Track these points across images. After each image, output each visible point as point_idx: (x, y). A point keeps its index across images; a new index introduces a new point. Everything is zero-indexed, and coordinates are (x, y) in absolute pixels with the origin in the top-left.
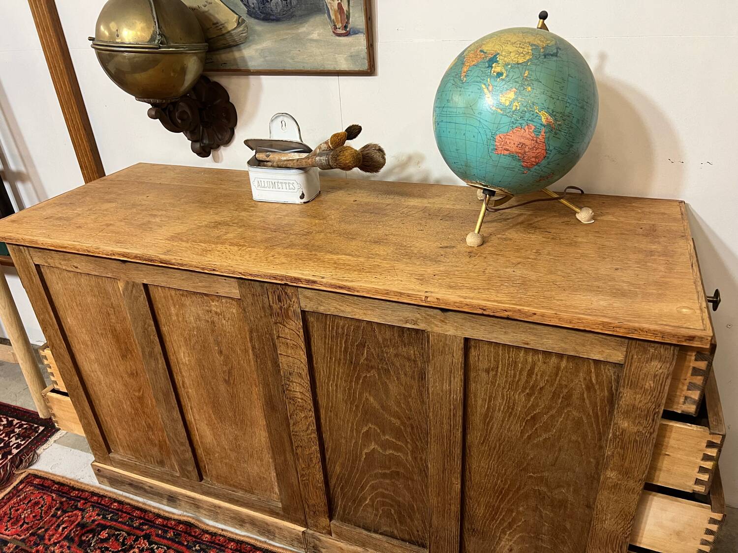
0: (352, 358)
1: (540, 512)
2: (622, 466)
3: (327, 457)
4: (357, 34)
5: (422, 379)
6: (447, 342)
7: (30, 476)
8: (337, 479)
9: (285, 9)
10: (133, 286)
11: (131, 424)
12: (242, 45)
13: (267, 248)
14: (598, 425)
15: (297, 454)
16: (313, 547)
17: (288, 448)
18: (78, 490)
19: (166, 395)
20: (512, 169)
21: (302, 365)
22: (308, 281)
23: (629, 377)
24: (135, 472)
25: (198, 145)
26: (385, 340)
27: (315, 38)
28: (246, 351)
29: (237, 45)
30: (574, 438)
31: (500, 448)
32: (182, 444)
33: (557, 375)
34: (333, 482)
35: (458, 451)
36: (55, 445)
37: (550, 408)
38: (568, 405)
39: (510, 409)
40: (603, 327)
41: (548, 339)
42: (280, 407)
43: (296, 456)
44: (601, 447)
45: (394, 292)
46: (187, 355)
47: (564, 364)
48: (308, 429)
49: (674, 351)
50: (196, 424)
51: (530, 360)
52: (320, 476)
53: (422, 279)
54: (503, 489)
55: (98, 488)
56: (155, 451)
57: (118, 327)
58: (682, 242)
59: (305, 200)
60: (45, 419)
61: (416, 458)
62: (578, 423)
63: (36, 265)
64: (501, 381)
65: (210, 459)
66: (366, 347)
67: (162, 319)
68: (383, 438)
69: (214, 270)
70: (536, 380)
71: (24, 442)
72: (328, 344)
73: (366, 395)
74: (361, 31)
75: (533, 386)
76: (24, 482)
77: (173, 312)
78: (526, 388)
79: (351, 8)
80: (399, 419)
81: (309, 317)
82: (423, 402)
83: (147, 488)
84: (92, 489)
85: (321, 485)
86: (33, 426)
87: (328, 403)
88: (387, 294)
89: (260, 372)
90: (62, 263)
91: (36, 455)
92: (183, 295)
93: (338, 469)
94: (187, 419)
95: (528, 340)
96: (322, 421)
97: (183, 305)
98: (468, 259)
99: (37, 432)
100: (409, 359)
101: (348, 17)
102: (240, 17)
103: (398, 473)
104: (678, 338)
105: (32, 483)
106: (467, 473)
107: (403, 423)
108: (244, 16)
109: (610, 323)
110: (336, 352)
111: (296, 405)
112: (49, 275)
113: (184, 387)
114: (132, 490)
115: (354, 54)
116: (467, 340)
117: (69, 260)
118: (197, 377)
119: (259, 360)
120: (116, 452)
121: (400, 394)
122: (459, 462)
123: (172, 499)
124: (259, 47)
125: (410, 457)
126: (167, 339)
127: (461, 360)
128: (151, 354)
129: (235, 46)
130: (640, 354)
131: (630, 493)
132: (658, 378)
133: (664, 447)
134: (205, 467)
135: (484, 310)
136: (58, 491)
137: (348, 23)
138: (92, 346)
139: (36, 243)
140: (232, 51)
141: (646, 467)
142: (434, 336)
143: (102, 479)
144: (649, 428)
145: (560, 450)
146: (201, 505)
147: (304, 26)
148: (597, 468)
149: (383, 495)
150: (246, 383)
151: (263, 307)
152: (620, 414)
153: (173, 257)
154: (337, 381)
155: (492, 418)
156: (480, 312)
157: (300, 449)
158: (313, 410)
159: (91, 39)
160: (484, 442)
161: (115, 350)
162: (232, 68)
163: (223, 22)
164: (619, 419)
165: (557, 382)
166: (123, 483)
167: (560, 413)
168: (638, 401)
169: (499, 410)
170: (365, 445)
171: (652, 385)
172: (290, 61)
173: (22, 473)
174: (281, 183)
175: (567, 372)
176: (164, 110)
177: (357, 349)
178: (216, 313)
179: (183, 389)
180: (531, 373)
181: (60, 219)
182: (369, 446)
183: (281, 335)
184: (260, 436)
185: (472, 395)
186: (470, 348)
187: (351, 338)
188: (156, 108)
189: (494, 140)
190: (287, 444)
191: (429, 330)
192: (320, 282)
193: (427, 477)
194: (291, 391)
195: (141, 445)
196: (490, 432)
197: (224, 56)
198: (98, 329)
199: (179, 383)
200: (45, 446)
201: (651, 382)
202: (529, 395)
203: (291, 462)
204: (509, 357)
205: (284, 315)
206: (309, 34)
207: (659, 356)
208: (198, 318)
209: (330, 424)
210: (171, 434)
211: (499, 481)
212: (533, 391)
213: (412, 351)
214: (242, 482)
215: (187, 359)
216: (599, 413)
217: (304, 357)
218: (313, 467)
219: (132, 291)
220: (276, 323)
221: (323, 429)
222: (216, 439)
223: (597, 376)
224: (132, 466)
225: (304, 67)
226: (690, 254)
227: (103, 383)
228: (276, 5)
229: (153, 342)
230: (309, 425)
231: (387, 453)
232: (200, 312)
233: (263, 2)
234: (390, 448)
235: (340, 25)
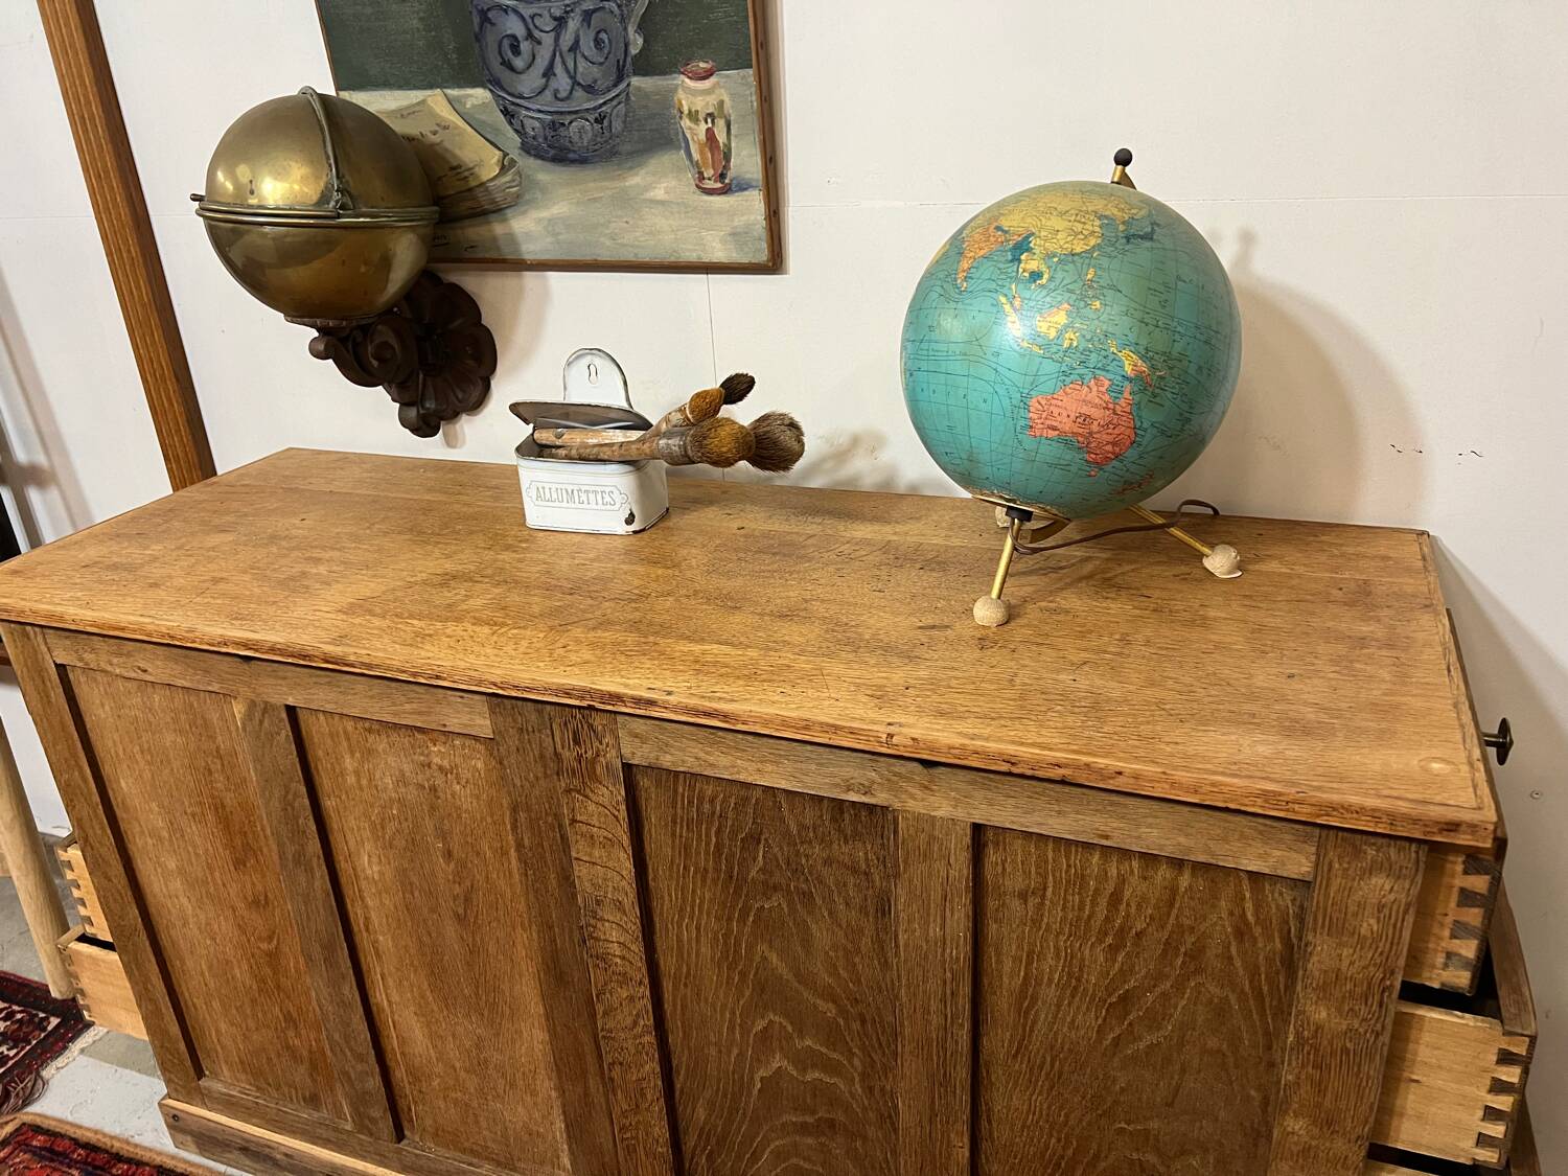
0: (732, 868)
2: (1319, 1105)
3: (678, 1086)
4: (746, 189)
5: (884, 914)
6: (936, 833)
7: (25, 1129)
8: (700, 1136)
9: (599, 139)
10: (265, 711)
11: (248, 1012)
12: (508, 211)
13: (552, 628)
14: (1263, 1014)
15: (612, 1080)
17: (592, 1068)
18: (129, 1161)
19: (329, 948)
20: (1066, 467)
21: (624, 883)
22: (638, 701)
23: (1325, 910)
24: (254, 1120)
25: (412, 413)
26: (802, 827)
27: (659, 198)
28: (504, 853)
29: (499, 210)
30: (1212, 1043)
31: (1052, 1066)
32: (360, 1058)
33: (1171, 905)
34: (690, 1142)
35: (962, 1074)
36: (83, 1059)
37: (1159, 977)
38: (1198, 971)
39: (1073, 982)
40: (1266, 801)
41: (1150, 826)
42: (576, 975)
43: (609, 1084)
44: (1272, 1065)
45: (821, 724)
46: (375, 860)
47: (1185, 880)
48: (635, 1023)
49: (1417, 853)
50: (392, 1012)
51: (1113, 872)
52: (661, 1130)
53: (880, 696)
54: (1062, 1157)
55: (173, 1157)
56: (300, 1074)
57: (230, 799)
58: (1426, 619)
59: (635, 527)
60: (64, 1001)
61: (871, 1089)
62: (1221, 1011)
63: (56, 664)
64: (1054, 916)
65: (420, 1092)
66: (763, 842)
67: (325, 783)
68: (799, 1044)
69: (438, 677)
70: (1128, 915)
71: (15, 1051)
72: (681, 836)
73: (761, 948)
74: (754, 184)
75: (1122, 929)
76: (9, 1143)
77: (349, 767)
78: (1106, 934)
79: (732, 138)
80: (834, 1002)
81: (639, 777)
82: (885, 965)
83: (278, 1157)
84: (158, 1160)
85: (665, 1149)
86: (37, 1015)
87: (679, 968)
88: (806, 728)
89: (531, 896)
90: (115, 661)
91: (40, 1082)
92: (370, 731)
93: (701, 1113)
94: (372, 1001)
95: (1108, 829)
96: (666, 1006)
97: (370, 752)
98: (977, 654)
99: (44, 1029)
100: (855, 871)
101: (727, 157)
102: (506, 155)
103: (831, 1124)
104: (1425, 825)
105: (27, 1145)
106: (984, 1124)
107: (842, 1011)
108: (515, 153)
109: (1280, 794)
110: (698, 853)
111: (610, 972)
112: (85, 688)
113: (367, 930)
114: (248, 1162)
115: (738, 230)
116: (978, 829)
117: (129, 655)
118: (396, 907)
119: (530, 873)
120: (215, 1075)
121: (835, 947)
122: (966, 1097)
124: (545, 214)
125: (857, 1086)
126: (334, 824)
127: (967, 871)
128: (300, 859)
129: (494, 212)
130: (1347, 859)
131: (1339, 1167)
132: (1387, 912)
133: (1407, 1063)
134: (410, 1109)
135: (1013, 764)
136: (86, 1163)
137: (726, 167)
138: (171, 840)
139: (61, 618)
140: (489, 223)
141: (1371, 1108)
142: (907, 819)
143: (181, 1137)
144: (1373, 1022)
145: (1183, 1070)
147: (637, 175)
148: (1265, 1111)
149: (801, 1173)
150: (502, 921)
151: (542, 756)
152: (1309, 990)
153: (352, 650)
154: (699, 919)
155: (1034, 999)
156: (1005, 767)
157: (617, 1068)
158: (646, 981)
159: (195, 198)
160: (1017, 1052)
161: (221, 850)
162: (487, 256)
163: (471, 165)
164: (1309, 1002)
165: (1172, 920)
166: (228, 1145)
167: (1179, 986)
168: (1345, 963)
169: (1050, 980)
170: (758, 1060)
171: (1375, 928)
172: (608, 243)
173: (7, 1123)
174: (587, 492)
175: (1192, 898)
176: (343, 341)
177: (742, 848)
178: (441, 768)
179: (365, 934)
180: (1115, 899)
181: (115, 567)
182: (768, 1062)
183: (579, 818)
184: (532, 1039)
185: (992, 950)
186: (985, 845)
187: (730, 823)
188: (326, 339)
189: (1027, 408)
190: (590, 1059)
191: (897, 805)
192: (664, 702)
193: (896, 1130)
194: (597, 939)
195: (269, 1059)
196: (1032, 1031)
197: (474, 232)
198: (186, 803)
199: (358, 924)
200: (60, 1061)
201: (1373, 921)
202: (1113, 950)
203: (598, 1098)
204: (1069, 866)
205: (586, 774)
206: (647, 188)
207: (1386, 865)
208: (401, 780)
209: (684, 1014)
210: (337, 1036)
211: (1053, 1140)
212: (1121, 939)
213: (861, 853)
214: (489, 1144)
215: (376, 868)
216: (1265, 989)
217: (627, 866)
218: (647, 1110)
219: (261, 722)
220: (568, 791)
221: (669, 1024)
222: (435, 1046)
223: (1257, 907)
224: (248, 1109)
225: (636, 255)
226: (1443, 644)
227: (191, 920)
228: (580, 131)
229: (304, 832)
230: (638, 1015)
231: (809, 1078)
232: (406, 768)
233: (553, 126)
234: (814, 1066)
235: (711, 172)
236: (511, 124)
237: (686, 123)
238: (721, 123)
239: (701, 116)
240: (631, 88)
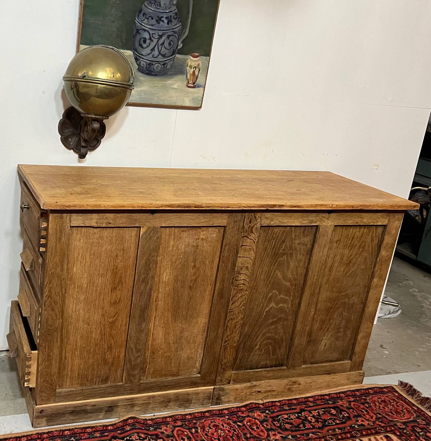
0: (276, 251)
1: (343, 314)
4: (199, 87)
6: (327, 229)
10: (152, 230)
15: (227, 326)
16: (217, 398)
17: (222, 324)
21: (251, 261)
27: (175, 88)
31: (333, 283)
34: (241, 340)
38: (363, 251)
42: (227, 294)
43: (226, 328)
46: (168, 274)
50: (154, 330)
52: (238, 338)
54: (330, 307)
56: (105, 370)
63: (70, 227)
64: (341, 245)
65: (153, 358)
66: (285, 242)
68: (279, 298)
73: (277, 272)
74: (202, 86)
75: (353, 245)
77: (172, 244)
79: (200, 74)
80: (290, 282)
85: (236, 344)
89: (221, 273)
90: (99, 221)
92: (183, 231)
95: (358, 221)
97: (180, 238)
103: (280, 319)
110: (269, 249)
111: (238, 290)
115: (195, 98)
118: (170, 290)
119: (223, 264)
120: (62, 386)
121: (294, 267)
123: (110, 409)
125: (290, 305)
126: (158, 266)
127: (331, 237)
131: (380, 287)
137: (196, 81)
142: (322, 227)
144: (391, 252)
145: (356, 275)
146: (136, 402)
147: (171, 80)
149: (268, 338)
150: (205, 285)
151: (238, 228)
154: (263, 268)
155: (333, 267)
157: (230, 321)
161: (107, 286)
164: (382, 251)
167: (360, 255)
170: (267, 306)
177: (280, 245)
178: (202, 239)
180: (352, 239)
182: (269, 305)
183: (244, 244)
187: (279, 239)
190: (222, 321)
191: (321, 224)
192: (286, 205)
194: (238, 280)
195: (93, 369)
196: (331, 276)
198: (101, 271)
199: (153, 300)
202: (350, 250)
203: (220, 334)
204: (347, 232)
205: (250, 231)
206: (172, 84)
208: (188, 245)
210: (132, 346)
211: (329, 303)
212: (352, 247)
214: (173, 369)
215: (167, 278)
216: (373, 252)
217: (253, 256)
218: (235, 332)
219: (149, 234)
220: (243, 237)
222: (165, 338)
228: (157, 67)
229: (150, 269)
230: (242, 301)
231: (278, 307)
232: (191, 241)
233: (150, 64)
234: (281, 303)
235: (192, 82)
236: (136, 62)
237: (188, 68)
238: (197, 69)
239: (193, 67)
240: (175, 57)
